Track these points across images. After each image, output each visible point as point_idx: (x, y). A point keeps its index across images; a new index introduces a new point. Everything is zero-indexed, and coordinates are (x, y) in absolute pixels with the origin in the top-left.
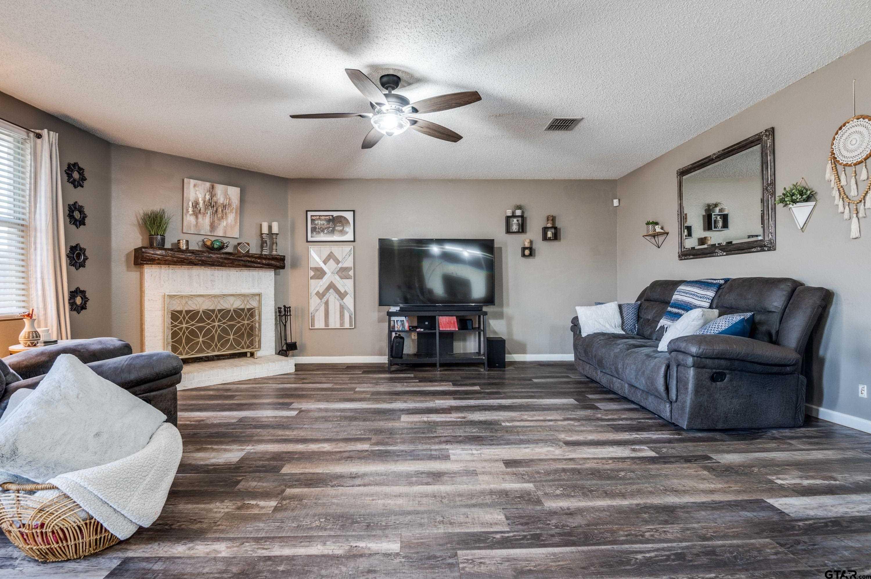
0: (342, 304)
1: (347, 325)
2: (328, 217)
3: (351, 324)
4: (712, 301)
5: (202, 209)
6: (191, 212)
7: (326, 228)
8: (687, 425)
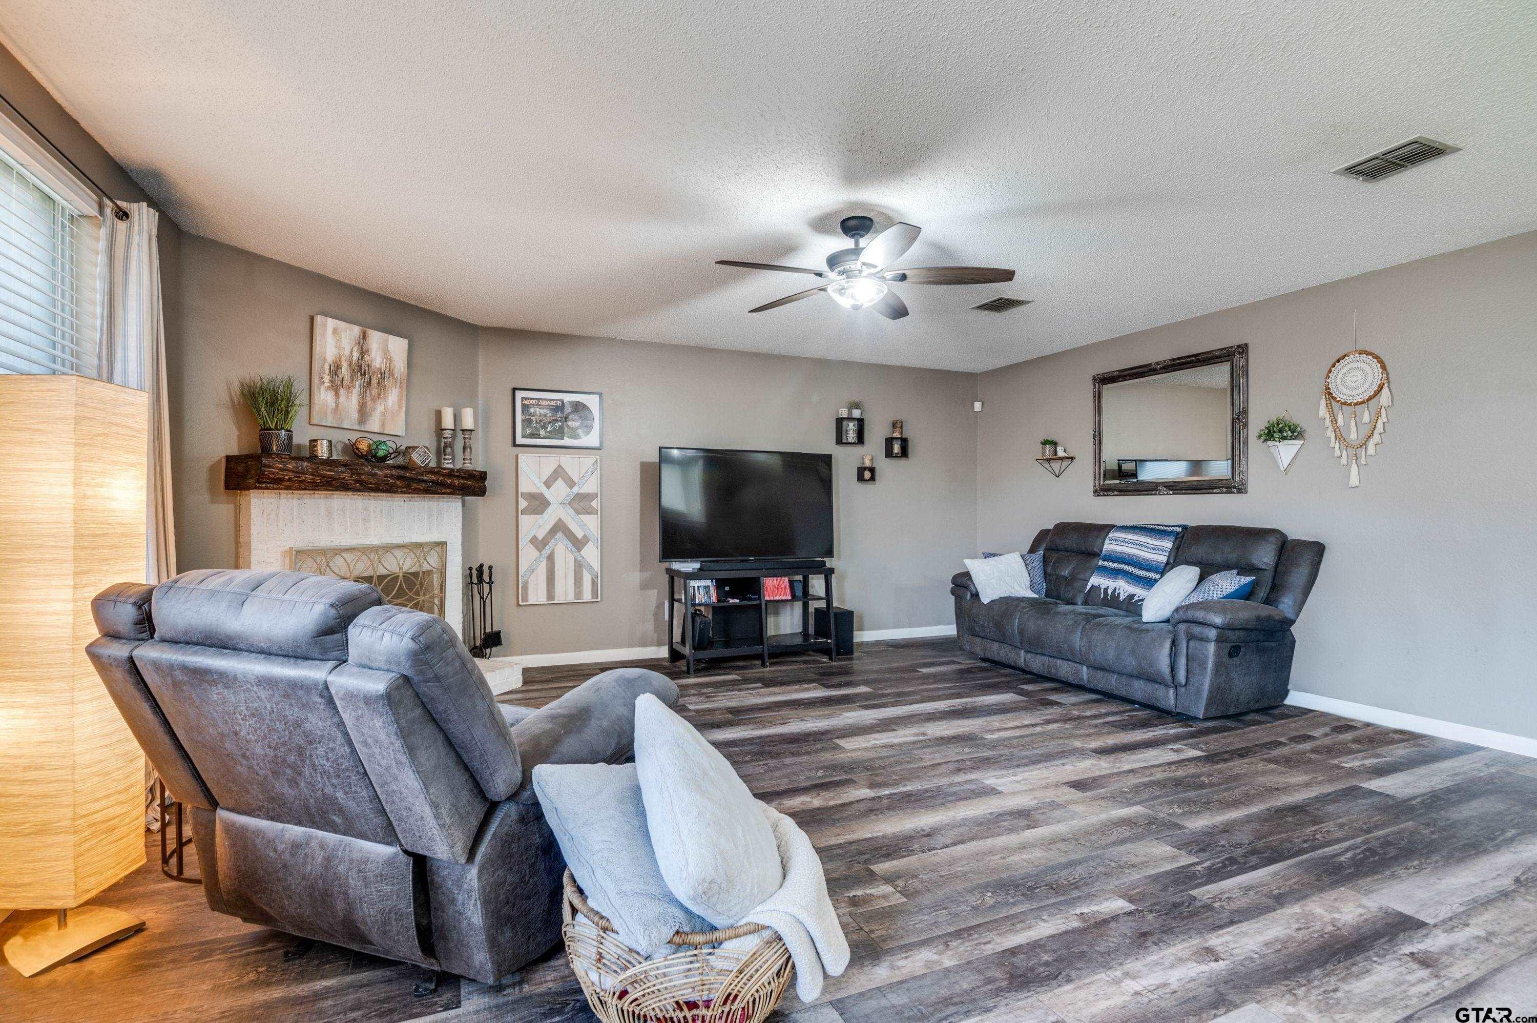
0: (579, 558)
1: (587, 596)
2: (553, 403)
3: (594, 593)
4: (1170, 553)
5: (345, 378)
6: (327, 384)
7: (549, 423)
8: (1204, 713)
